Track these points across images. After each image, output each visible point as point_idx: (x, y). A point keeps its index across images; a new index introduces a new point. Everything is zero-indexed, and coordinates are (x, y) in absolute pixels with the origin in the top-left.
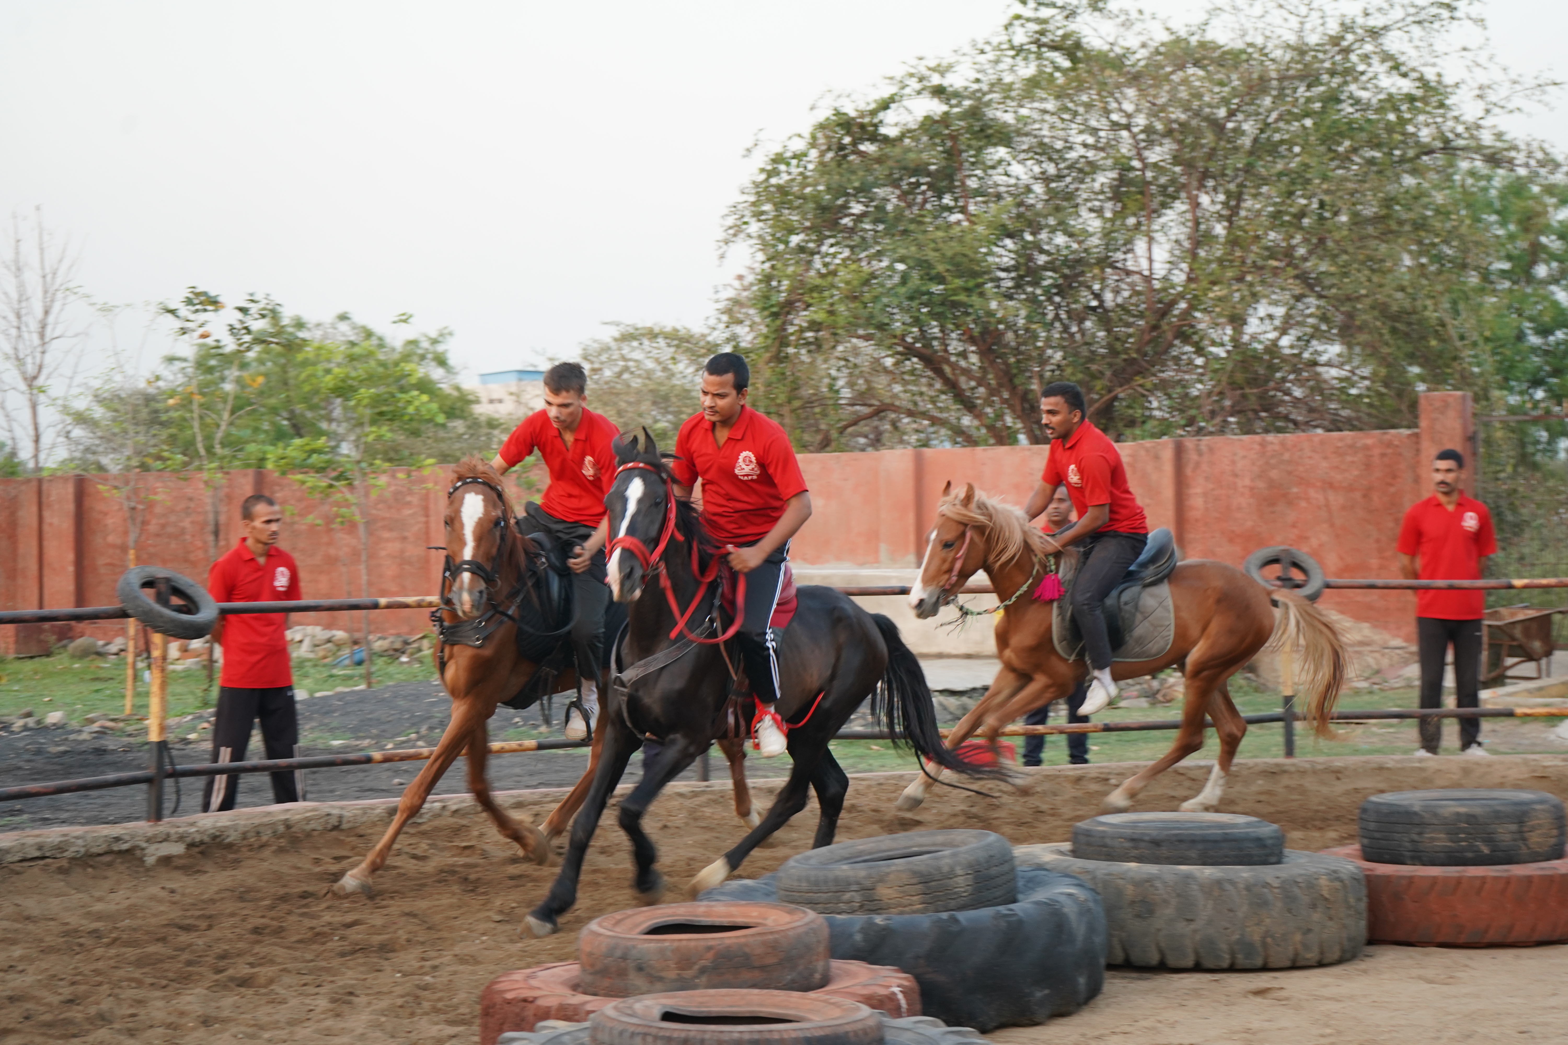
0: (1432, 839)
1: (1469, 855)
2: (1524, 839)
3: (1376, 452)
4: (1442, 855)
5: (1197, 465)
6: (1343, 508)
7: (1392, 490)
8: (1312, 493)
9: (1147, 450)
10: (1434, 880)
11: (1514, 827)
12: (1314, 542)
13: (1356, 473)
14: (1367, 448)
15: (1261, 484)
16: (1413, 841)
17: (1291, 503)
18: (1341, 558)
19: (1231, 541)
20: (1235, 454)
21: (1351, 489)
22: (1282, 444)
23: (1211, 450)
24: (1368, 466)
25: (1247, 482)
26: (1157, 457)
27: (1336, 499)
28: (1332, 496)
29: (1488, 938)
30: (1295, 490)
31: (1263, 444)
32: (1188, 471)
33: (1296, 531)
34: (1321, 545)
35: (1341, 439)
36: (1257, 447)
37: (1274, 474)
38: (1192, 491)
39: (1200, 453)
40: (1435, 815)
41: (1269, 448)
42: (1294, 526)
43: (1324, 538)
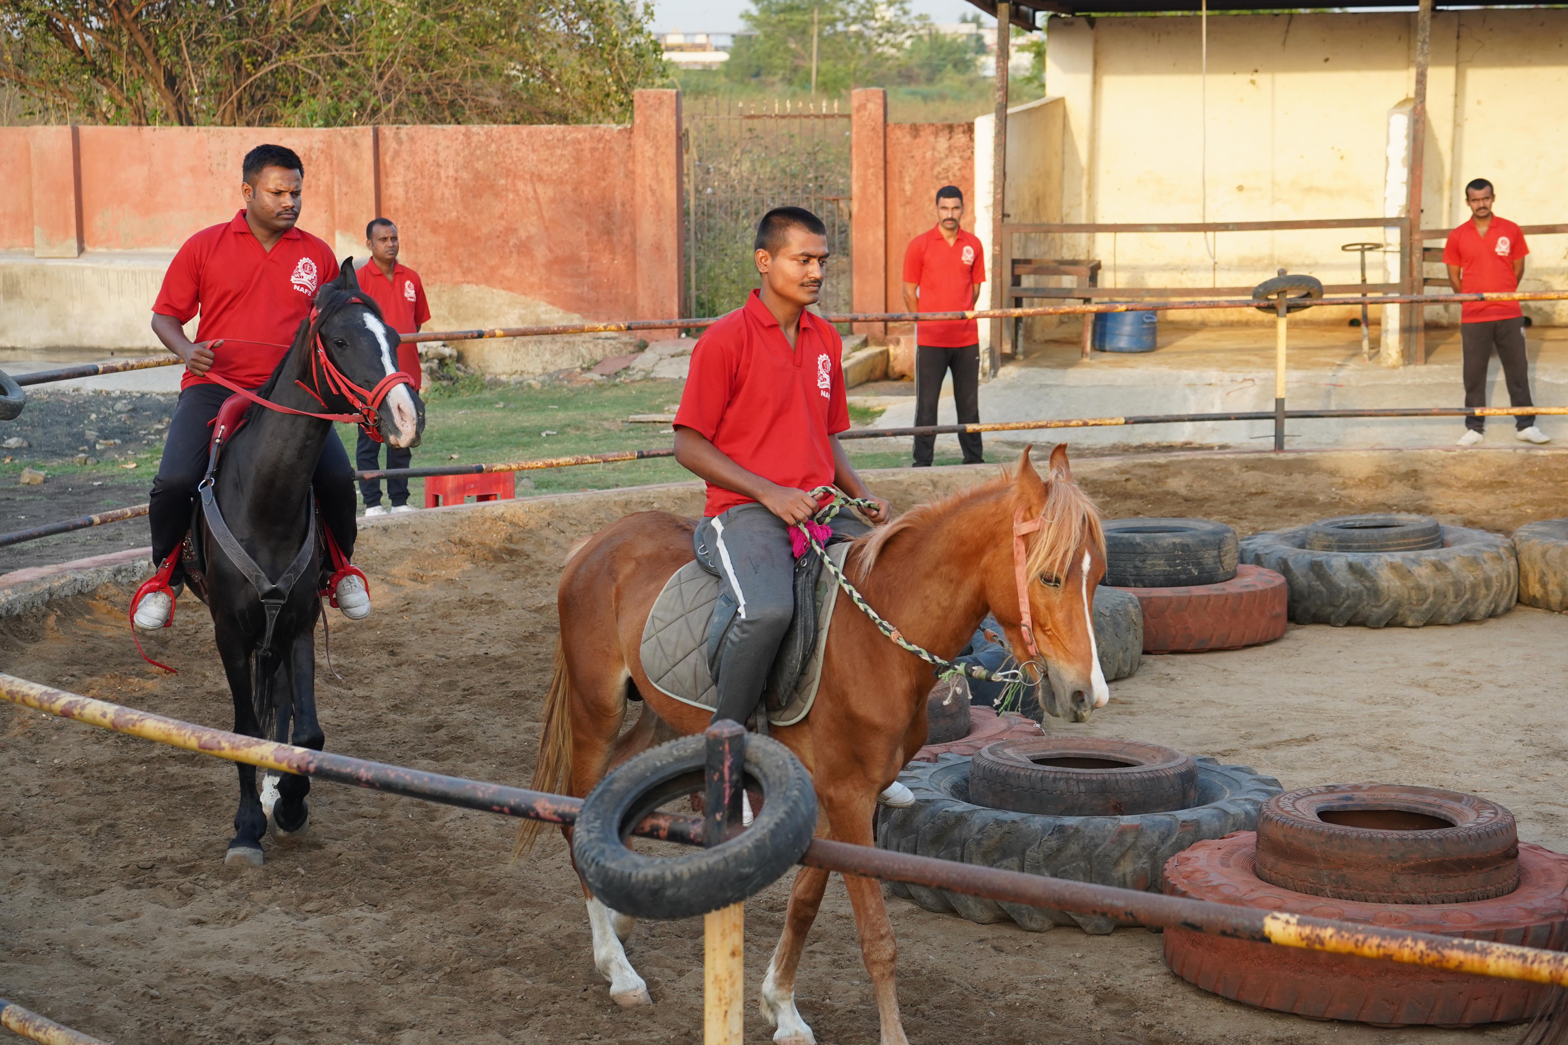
0: (1154, 565)
1: (1183, 577)
2: (1221, 562)
3: (587, 146)
4: (1161, 578)
5: (397, 153)
6: (553, 200)
7: (603, 184)
8: (520, 185)
9: (345, 138)
10: (1170, 600)
11: (1215, 553)
12: (523, 234)
13: (566, 166)
14: (578, 142)
15: (465, 175)
16: (1135, 567)
17: (497, 195)
18: (551, 250)
19: (434, 231)
20: (437, 144)
21: (561, 182)
22: (488, 135)
23: (412, 139)
24: (578, 160)
25: (451, 172)
26: (355, 144)
27: (545, 192)
28: (540, 189)
29: (1211, 645)
30: (503, 182)
31: (467, 136)
32: (387, 159)
33: (503, 223)
34: (529, 238)
35: (550, 133)
36: (461, 137)
37: (479, 165)
38: (391, 180)
39: (400, 142)
40: (1156, 545)
41: (475, 139)
42: (501, 217)
43: (533, 230)
